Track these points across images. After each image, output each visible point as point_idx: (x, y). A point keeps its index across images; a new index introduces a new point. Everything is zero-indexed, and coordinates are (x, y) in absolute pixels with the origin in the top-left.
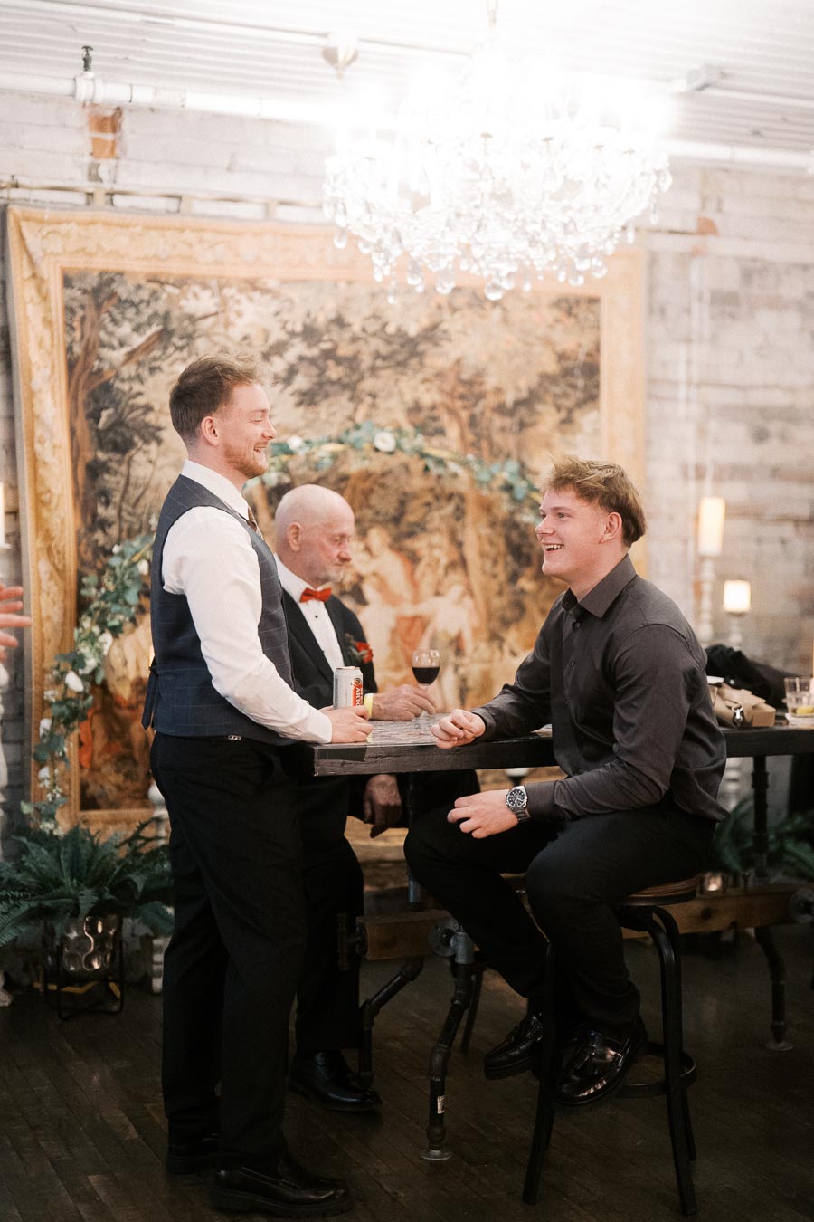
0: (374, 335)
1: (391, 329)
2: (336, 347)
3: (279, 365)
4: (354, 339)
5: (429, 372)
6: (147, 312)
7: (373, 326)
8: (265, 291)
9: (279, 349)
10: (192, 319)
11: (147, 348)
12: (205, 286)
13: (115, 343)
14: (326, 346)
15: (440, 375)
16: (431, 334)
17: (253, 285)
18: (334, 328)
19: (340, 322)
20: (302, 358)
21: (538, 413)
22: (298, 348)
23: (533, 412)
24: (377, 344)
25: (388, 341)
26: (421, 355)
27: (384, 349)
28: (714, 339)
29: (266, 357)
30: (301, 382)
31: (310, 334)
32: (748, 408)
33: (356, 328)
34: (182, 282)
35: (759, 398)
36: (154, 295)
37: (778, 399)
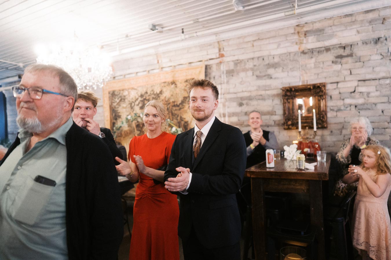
0: (152, 94)
1: (155, 93)
2: (146, 97)
3: (137, 102)
4: (149, 95)
5: (161, 100)
6: (119, 96)
7: (152, 93)
8: (135, 89)
9: (137, 99)
10: (125, 96)
11: (119, 102)
12: (126, 90)
13: (115, 102)
14: (144, 97)
15: (163, 100)
16: (161, 92)
17: (133, 89)
18: (146, 94)
19: (146, 93)
20: (140, 101)
21: (184, 106)
22: (140, 99)
23: (183, 105)
24: (153, 96)
25: (155, 95)
26: (159, 97)
27: (154, 97)
28: (228, 82)
29: (135, 101)
30: (140, 105)
31: (142, 96)
32: (237, 98)
33: (149, 93)
34: (123, 90)
35: (240, 95)
36: (120, 93)
37: (246, 94)
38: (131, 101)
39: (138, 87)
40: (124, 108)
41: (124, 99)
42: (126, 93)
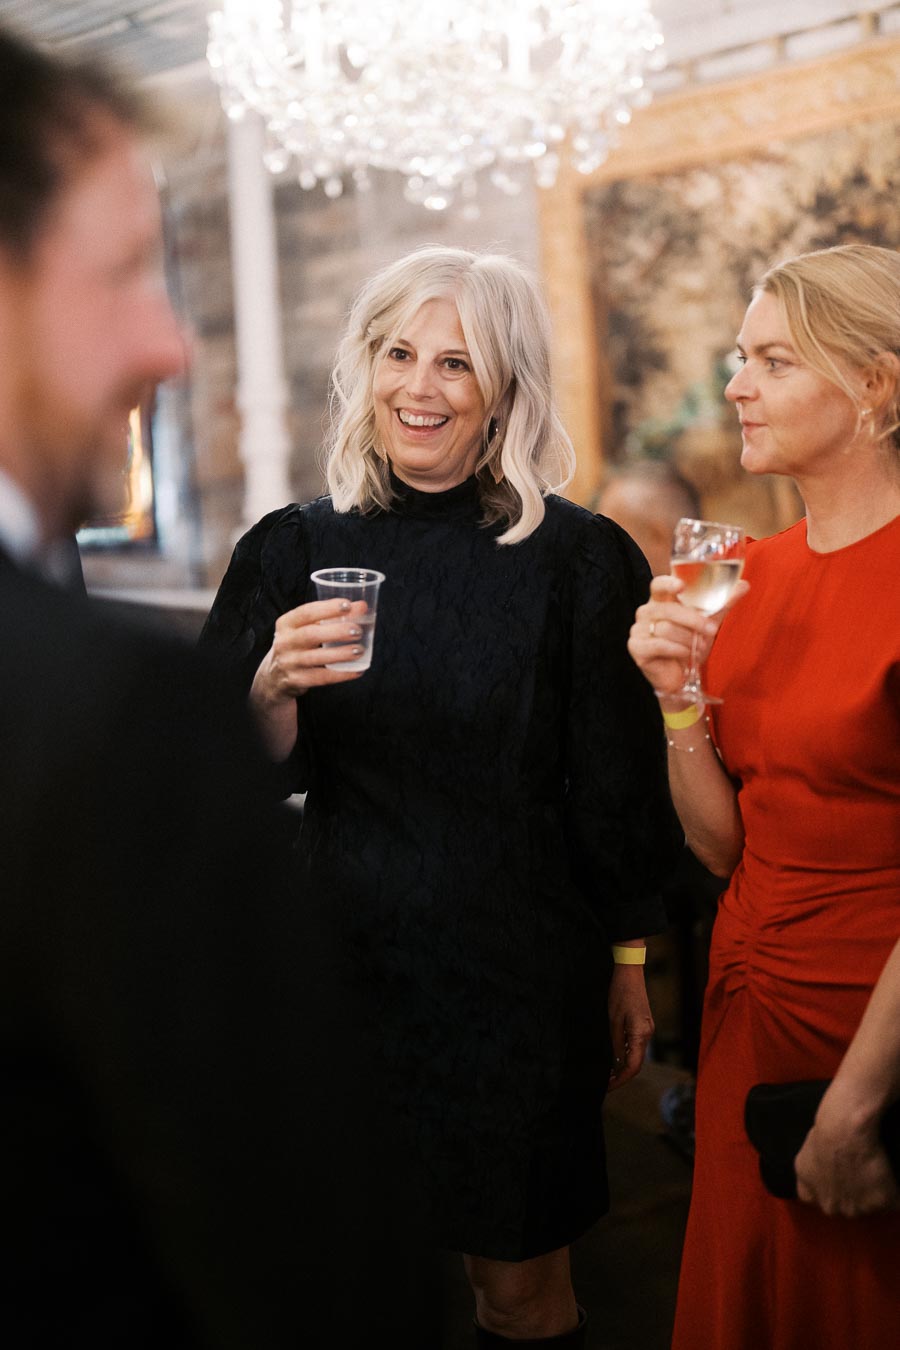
4: (878, 199)
6: (653, 215)
8: (772, 158)
9: (789, 231)
10: (695, 215)
11: (656, 260)
13: (627, 259)
18: (853, 188)
19: (860, 179)
22: (809, 227)
29: (775, 245)
31: (823, 205)
33: (878, 183)
34: (683, 172)
36: (659, 194)
38: (742, 243)
39: (795, 141)
40: (689, 297)
41: (692, 238)
42: (703, 192)
